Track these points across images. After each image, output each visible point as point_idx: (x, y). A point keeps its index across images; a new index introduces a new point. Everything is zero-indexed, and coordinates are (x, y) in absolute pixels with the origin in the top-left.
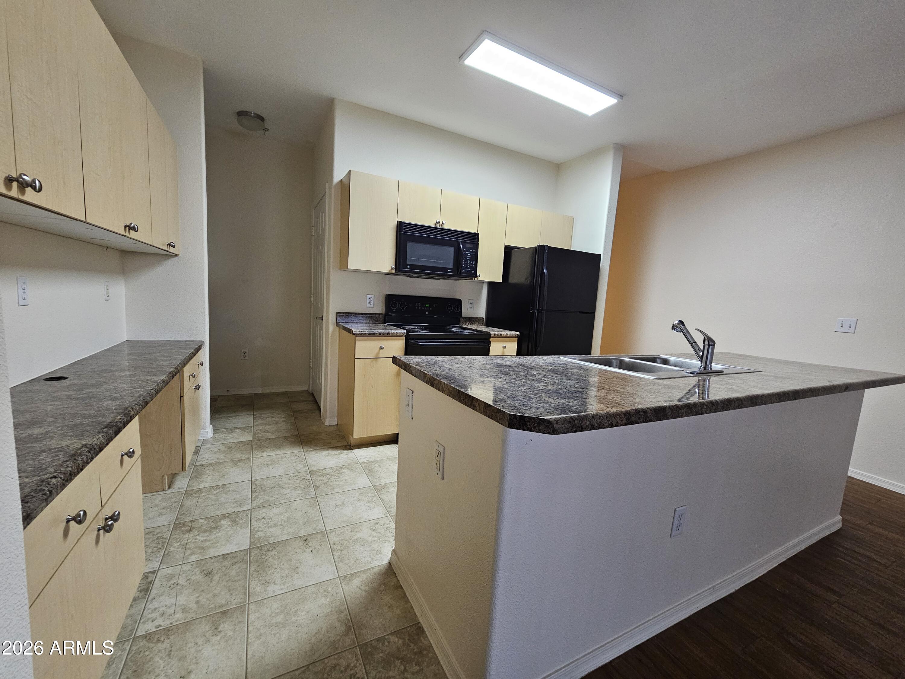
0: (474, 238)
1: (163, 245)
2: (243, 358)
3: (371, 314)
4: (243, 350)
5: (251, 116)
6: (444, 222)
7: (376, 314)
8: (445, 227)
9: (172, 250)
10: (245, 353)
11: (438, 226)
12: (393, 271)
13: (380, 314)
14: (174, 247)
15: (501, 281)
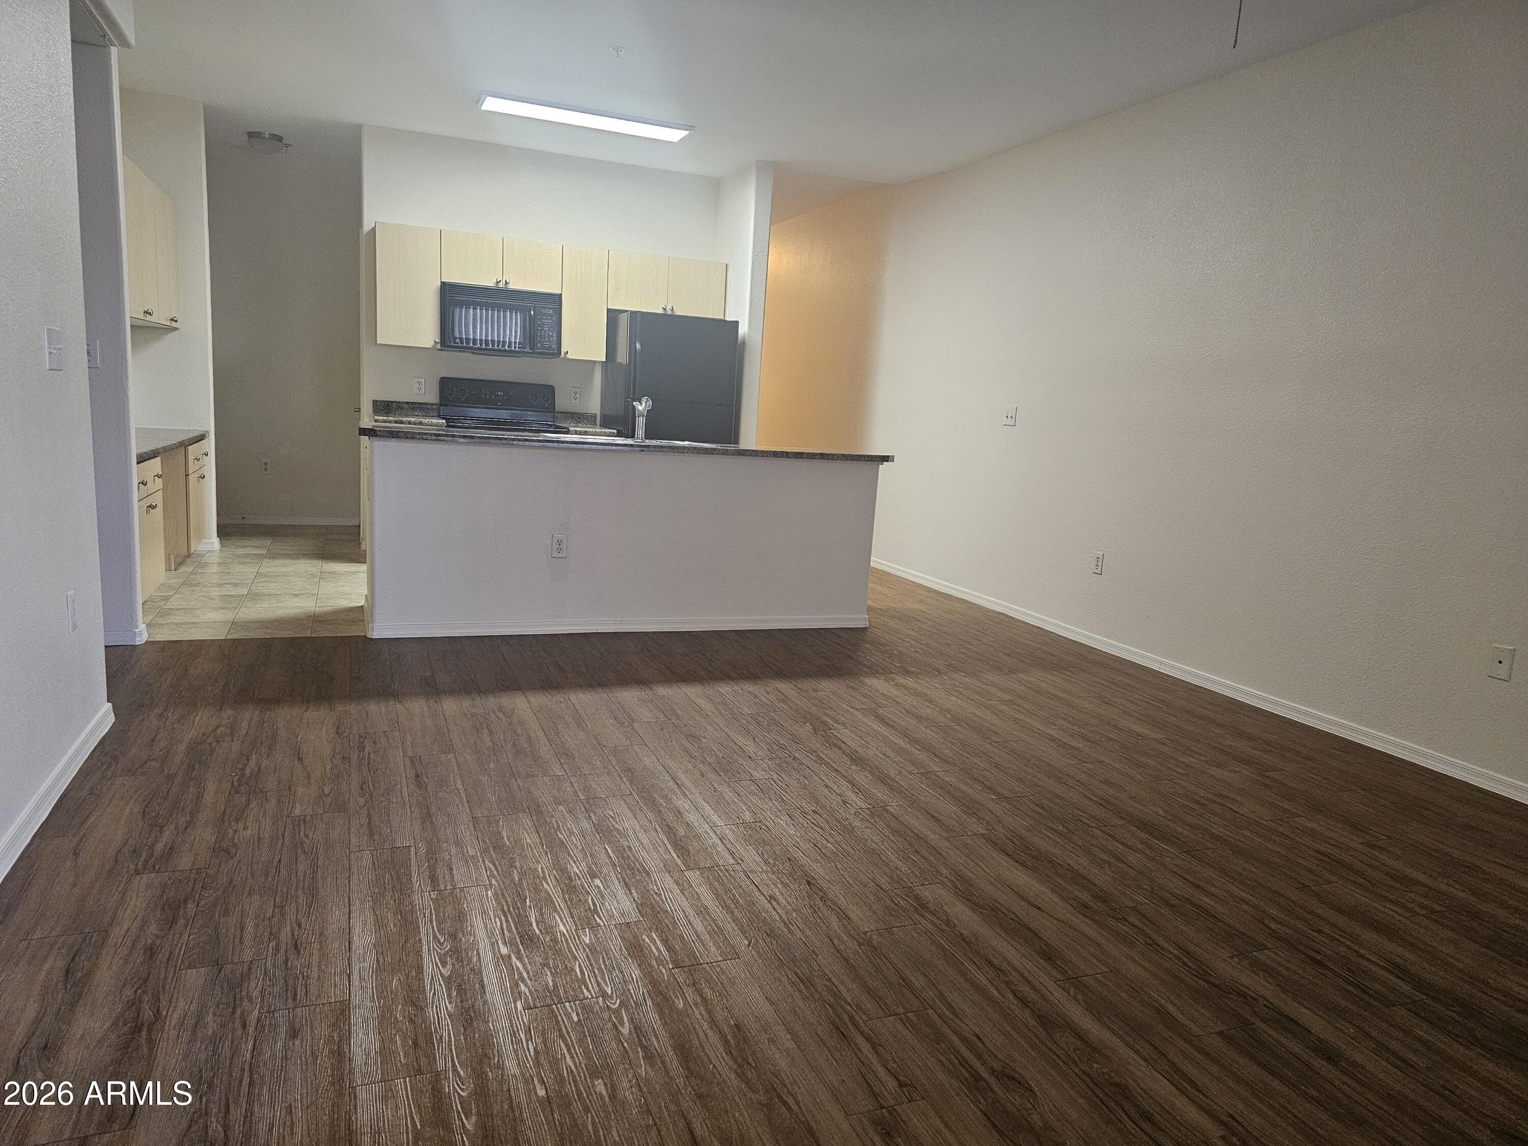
0: (556, 300)
1: (167, 320)
2: (263, 470)
3: (421, 404)
4: (263, 461)
5: (265, 138)
6: (508, 281)
7: (426, 404)
8: (511, 286)
9: (174, 324)
10: (266, 464)
11: (501, 285)
12: (439, 346)
13: (432, 404)
14: (176, 321)
15: (604, 360)
